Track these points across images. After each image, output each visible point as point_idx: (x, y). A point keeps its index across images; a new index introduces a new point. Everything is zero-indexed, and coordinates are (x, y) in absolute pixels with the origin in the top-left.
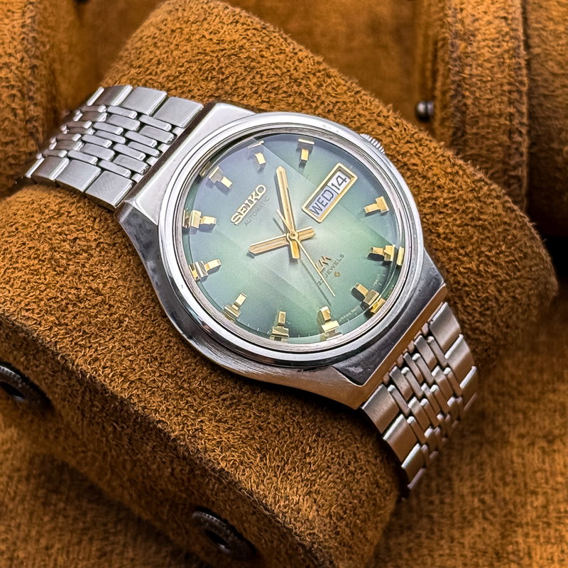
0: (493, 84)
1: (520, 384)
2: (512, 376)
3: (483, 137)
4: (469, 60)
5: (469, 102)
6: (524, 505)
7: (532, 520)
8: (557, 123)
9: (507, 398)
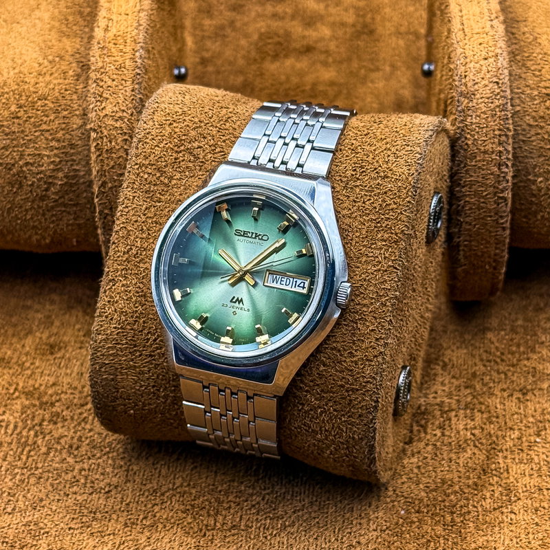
0: (488, 129)
1: (502, 354)
2: (497, 348)
3: (479, 168)
4: (470, 113)
5: (470, 142)
6: (504, 437)
7: (510, 448)
8: (532, 160)
9: (493, 363)
